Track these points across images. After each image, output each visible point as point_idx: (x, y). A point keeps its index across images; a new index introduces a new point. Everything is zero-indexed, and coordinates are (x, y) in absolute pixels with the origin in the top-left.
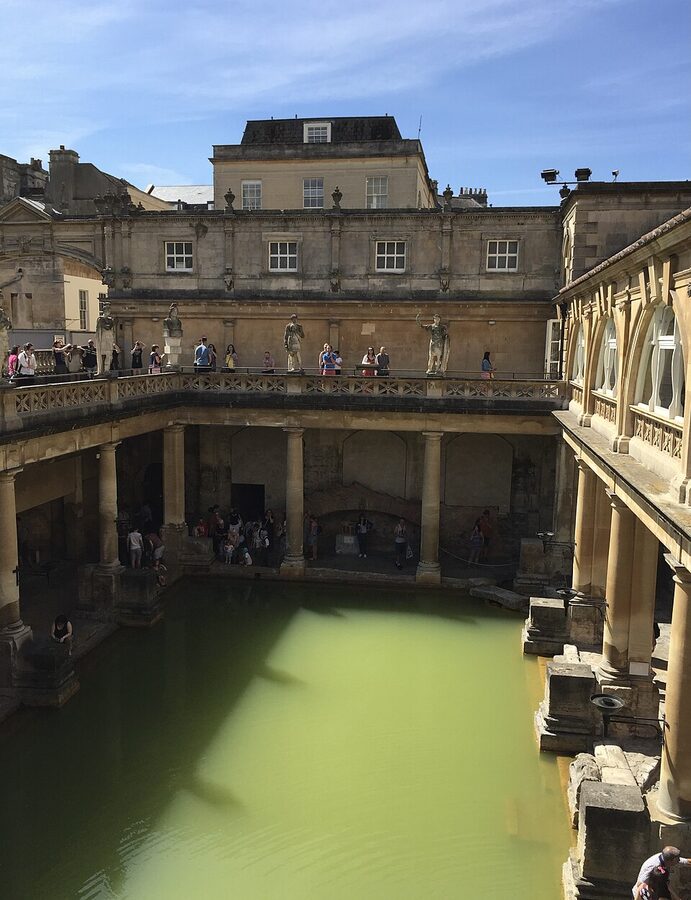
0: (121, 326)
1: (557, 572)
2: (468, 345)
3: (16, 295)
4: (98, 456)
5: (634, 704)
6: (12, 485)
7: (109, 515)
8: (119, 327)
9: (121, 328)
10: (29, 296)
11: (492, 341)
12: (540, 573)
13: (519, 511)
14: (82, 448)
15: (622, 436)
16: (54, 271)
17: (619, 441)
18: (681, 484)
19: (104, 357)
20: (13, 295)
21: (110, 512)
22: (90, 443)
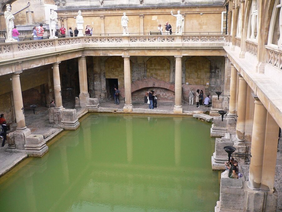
0: (63, 20)
1: (226, 108)
2: (193, 23)
3: (28, 12)
4: (52, 68)
5: (247, 152)
6: (19, 78)
7: (57, 89)
8: (62, 21)
9: (63, 21)
10: (32, 12)
11: (201, 21)
12: (219, 108)
13: (213, 86)
14: (45, 64)
15: (243, 52)
16: (41, 2)
17: (241, 53)
18: (256, 65)
19: (52, 30)
20: (27, 12)
21: (58, 88)
22: (48, 62)
